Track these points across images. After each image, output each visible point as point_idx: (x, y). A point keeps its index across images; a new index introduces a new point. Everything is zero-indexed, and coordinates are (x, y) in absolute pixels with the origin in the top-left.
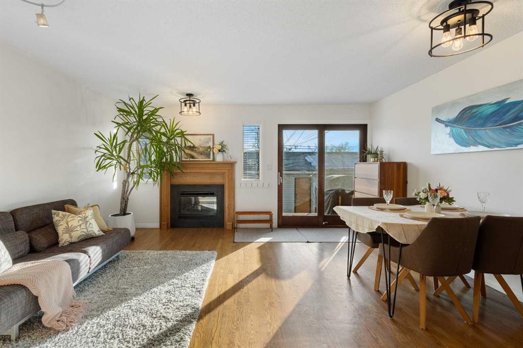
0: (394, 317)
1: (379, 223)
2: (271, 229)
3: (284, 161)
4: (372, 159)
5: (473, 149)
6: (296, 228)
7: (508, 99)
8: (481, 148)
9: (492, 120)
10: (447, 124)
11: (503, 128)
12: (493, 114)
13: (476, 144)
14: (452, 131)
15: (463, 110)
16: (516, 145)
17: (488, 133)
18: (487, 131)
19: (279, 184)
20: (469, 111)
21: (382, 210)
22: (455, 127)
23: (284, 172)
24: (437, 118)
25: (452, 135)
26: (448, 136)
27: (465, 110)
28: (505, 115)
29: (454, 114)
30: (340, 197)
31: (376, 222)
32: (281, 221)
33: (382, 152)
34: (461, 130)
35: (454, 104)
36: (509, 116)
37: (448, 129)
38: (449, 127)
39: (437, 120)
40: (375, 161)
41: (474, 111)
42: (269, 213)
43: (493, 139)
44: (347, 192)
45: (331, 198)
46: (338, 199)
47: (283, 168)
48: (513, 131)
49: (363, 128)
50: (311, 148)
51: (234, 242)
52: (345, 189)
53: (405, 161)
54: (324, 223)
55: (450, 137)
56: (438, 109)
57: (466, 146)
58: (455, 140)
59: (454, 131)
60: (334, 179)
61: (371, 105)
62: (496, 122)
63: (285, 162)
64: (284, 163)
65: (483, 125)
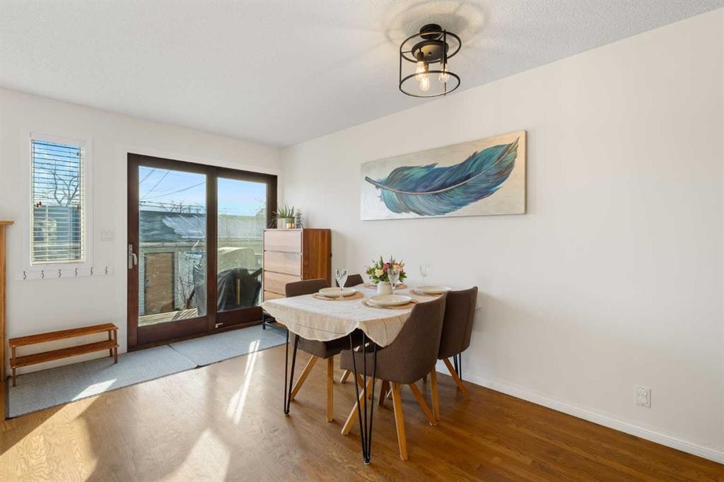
0: (372, 460)
1: (355, 323)
2: (114, 358)
3: (141, 223)
4: (288, 224)
5: (404, 215)
6: (168, 345)
7: (436, 164)
8: (413, 215)
9: (422, 185)
10: (378, 185)
11: (433, 194)
12: (424, 178)
13: (407, 210)
14: (383, 193)
15: (395, 170)
16: (444, 213)
17: (418, 199)
18: (418, 196)
19: (131, 267)
20: (400, 173)
21: (333, 298)
22: (387, 189)
23: (141, 244)
24: (367, 177)
25: (383, 198)
26: (379, 199)
27: (397, 171)
28: (434, 181)
29: (385, 174)
30: (239, 281)
31: (349, 321)
32: (134, 337)
33: (299, 215)
34: (392, 194)
35: (383, 162)
36: (437, 183)
37: (379, 191)
38: (380, 189)
39: (367, 179)
40: (291, 227)
41: (406, 172)
42: (109, 327)
43: (423, 205)
44: (251, 273)
45: (225, 284)
46: (235, 284)
47: (140, 237)
48: (441, 198)
49: (272, 180)
50: (165, 206)
51: (8, 419)
52: (248, 268)
53: (329, 228)
54: (217, 326)
55: (381, 200)
56: (366, 166)
57: (398, 212)
58: (387, 205)
59: (385, 194)
60: (228, 253)
61: (282, 150)
62: (426, 187)
63: (142, 225)
64: (141, 228)
65: (413, 190)
